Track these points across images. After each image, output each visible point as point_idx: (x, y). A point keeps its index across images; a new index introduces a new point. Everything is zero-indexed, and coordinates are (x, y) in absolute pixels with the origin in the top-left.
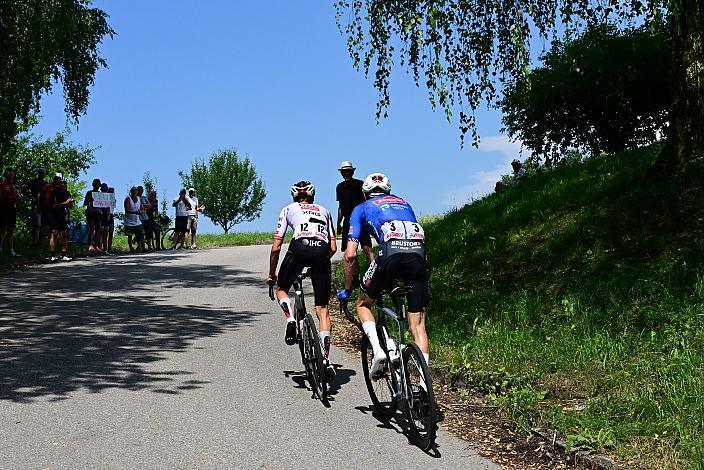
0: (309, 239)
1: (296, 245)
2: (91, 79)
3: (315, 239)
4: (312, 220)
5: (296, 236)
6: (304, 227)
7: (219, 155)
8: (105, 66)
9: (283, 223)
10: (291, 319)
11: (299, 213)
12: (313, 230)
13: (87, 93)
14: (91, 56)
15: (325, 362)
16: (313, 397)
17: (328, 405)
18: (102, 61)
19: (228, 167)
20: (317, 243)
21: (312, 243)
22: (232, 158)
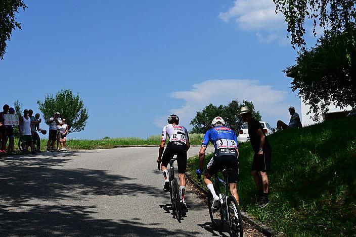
0: (177, 141)
1: (171, 144)
2: (9, 36)
3: (180, 142)
4: (179, 133)
5: (171, 140)
6: (175, 136)
7: (62, 93)
8: (19, 27)
9: (165, 134)
10: (167, 180)
11: (173, 129)
12: (179, 137)
13: (5, 45)
14: (10, 20)
15: (181, 201)
16: (174, 217)
17: (180, 222)
18: (17, 25)
19: (67, 101)
20: (181, 144)
21: (178, 143)
22: (69, 94)
